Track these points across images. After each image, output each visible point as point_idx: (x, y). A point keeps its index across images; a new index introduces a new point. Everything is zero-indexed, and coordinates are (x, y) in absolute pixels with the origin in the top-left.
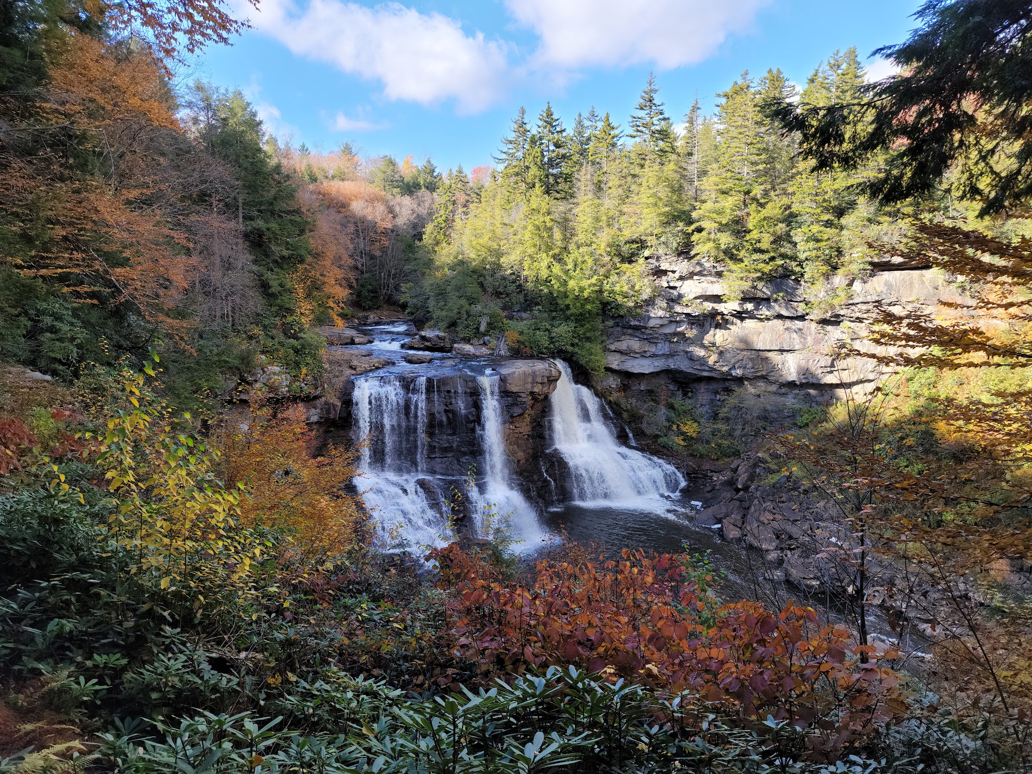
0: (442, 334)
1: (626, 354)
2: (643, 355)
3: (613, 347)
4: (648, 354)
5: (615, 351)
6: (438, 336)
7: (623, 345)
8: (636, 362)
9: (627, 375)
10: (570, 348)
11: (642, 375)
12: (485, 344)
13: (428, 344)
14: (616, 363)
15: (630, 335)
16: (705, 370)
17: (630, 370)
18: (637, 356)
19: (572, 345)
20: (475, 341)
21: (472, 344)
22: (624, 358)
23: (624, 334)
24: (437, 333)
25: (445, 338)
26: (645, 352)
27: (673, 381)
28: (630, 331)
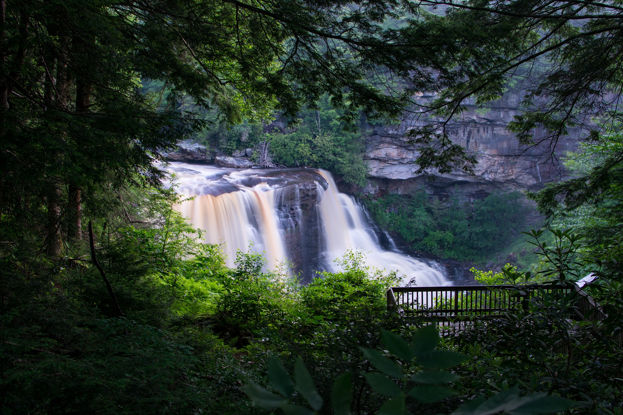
0: (202, 147)
1: (385, 161)
2: (401, 162)
3: (372, 155)
4: (406, 161)
5: (374, 159)
6: (199, 149)
7: (382, 152)
8: (394, 169)
9: (385, 181)
10: (331, 157)
11: (400, 181)
12: (246, 155)
13: (189, 157)
14: (375, 170)
15: (389, 143)
16: (460, 175)
17: (388, 177)
18: (395, 163)
19: (335, 154)
20: (237, 153)
21: (234, 157)
22: (382, 165)
23: (383, 142)
24: (197, 146)
25: (206, 150)
26: (403, 159)
27: (430, 185)
28: (388, 139)
